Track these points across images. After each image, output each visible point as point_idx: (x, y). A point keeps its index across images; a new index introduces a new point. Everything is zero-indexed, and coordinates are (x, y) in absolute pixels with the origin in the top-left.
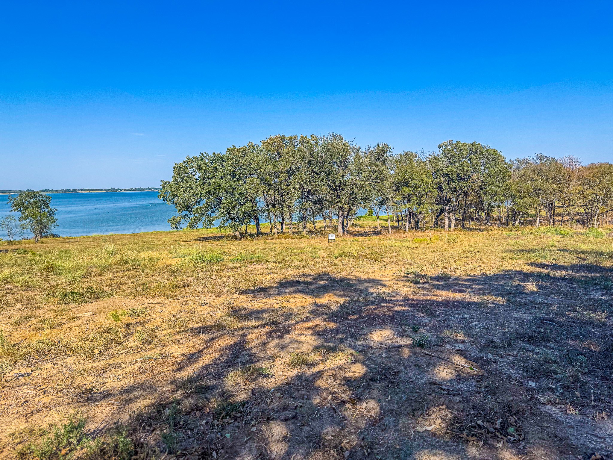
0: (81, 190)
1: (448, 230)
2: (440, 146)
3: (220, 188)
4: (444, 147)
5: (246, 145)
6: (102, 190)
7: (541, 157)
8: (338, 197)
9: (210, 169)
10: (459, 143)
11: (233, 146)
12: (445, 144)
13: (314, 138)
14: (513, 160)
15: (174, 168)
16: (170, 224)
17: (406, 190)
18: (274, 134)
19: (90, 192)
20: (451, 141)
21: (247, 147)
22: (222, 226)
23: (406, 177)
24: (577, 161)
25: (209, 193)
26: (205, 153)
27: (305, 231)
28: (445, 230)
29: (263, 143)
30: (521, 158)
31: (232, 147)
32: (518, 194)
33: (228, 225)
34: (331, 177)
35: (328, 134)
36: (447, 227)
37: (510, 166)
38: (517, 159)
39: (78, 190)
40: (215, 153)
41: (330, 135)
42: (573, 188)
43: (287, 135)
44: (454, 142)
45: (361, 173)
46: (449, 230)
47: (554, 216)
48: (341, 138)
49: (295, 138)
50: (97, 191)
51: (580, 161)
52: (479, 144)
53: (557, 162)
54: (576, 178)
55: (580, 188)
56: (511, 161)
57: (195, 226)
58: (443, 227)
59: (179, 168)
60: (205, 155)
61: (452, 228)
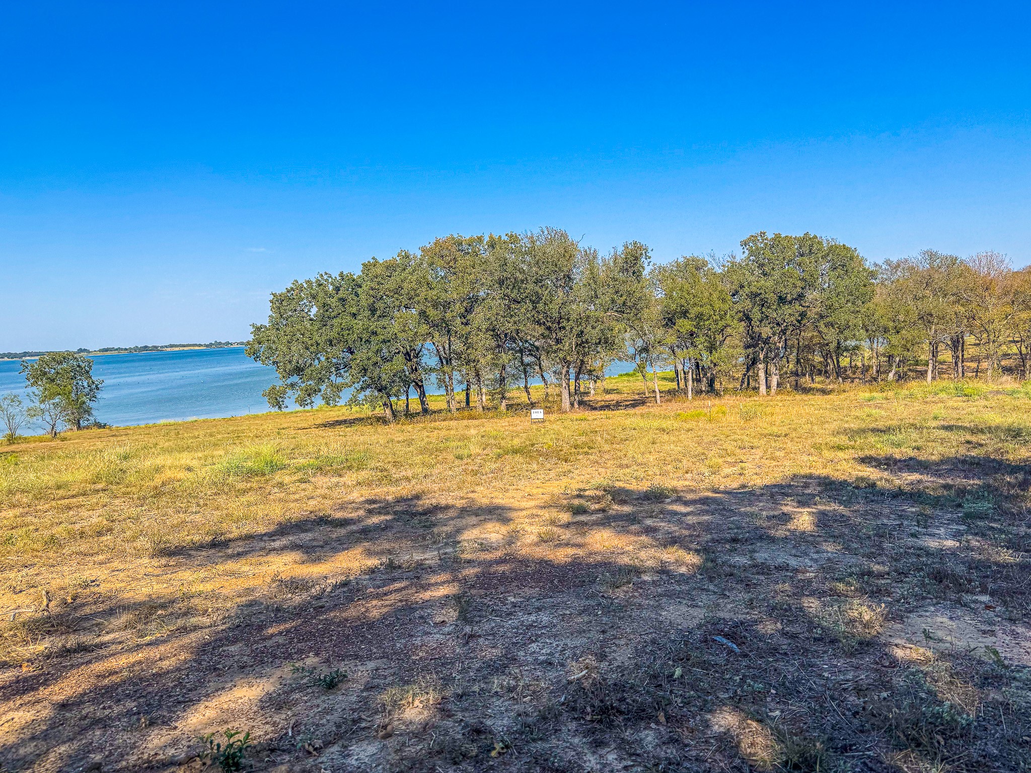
0: (166, 347)
1: (765, 393)
2: (744, 244)
3: (351, 332)
4: (751, 244)
5: (395, 256)
6: (200, 345)
7: (932, 256)
8: (558, 341)
9: (333, 302)
10: (778, 236)
11: (373, 258)
12: (753, 239)
13: (513, 239)
14: (880, 262)
15: (271, 302)
16: (266, 399)
17: (685, 325)
18: (443, 236)
19: (181, 349)
20: (764, 233)
21: (398, 259)
22: (354, 401)
23: (683, 302)
24: (1002, 261)
25: (331, 341)
26: (326, 274)
27: (504, 404)
28: (761, 394)
29: (423, 250)
30: (894, 259)
31: (372, 261)
32: (891, 324)
33: (364, 398)
34: (540, 306)
35: (539, 230)
36: (763, 388)
37: (872, 275)
38: (888, 262)
39: (162, 347)
40: (342, 273)
41: (543, 232)
42: (994, 310)
43: (467, 236)
44: (770, 235)
45: (597, 297)
46: (768, 394)
47: (963, 362)
48: (564, 236)
49: (480, 239)
50: (192, 348)
51: (1007, 261)
52: (815, 237)
53: (961, 262)
54: (998, 291)
55: (1008, 309)
56: (876, 265)
57: (309, 401)
58: (756, 389)
59: (280, 302)
60: (325, 277)
61: (773, 391)
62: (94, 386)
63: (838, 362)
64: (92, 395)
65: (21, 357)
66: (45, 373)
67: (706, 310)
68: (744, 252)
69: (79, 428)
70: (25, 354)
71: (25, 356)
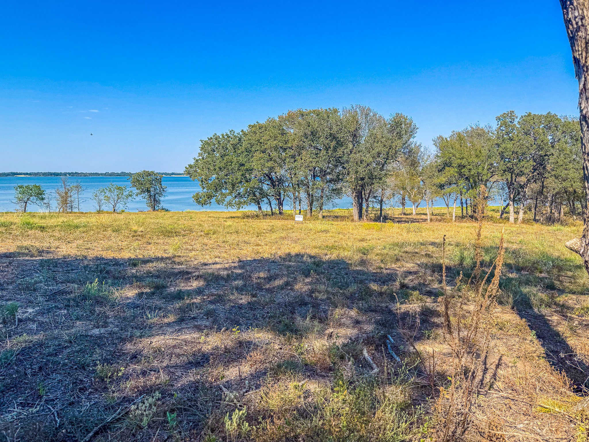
1: (513, 222)
2: (498, 119)
4: (503, 119)
5: (265, 121)
10: (529, 114)
12: (504, 116)
15: (200, 145)
20: (513, 112)
28: (510, 223)
29: (280, 118)
31: (256, 124)
36: (512, 219)
40: (242, 130)
46: (515, 223)
57: (209, 202)
58: (508, 219)
61: (519, 220)
62: (162, 190)
63: (574, 204)
64: (160, 194)
65: (170, 175)
66: (138, 181)
67: (464, 162)
68: (498, 124)
69: (154, 210)
70: (173, 174)
71: (172, 175)
